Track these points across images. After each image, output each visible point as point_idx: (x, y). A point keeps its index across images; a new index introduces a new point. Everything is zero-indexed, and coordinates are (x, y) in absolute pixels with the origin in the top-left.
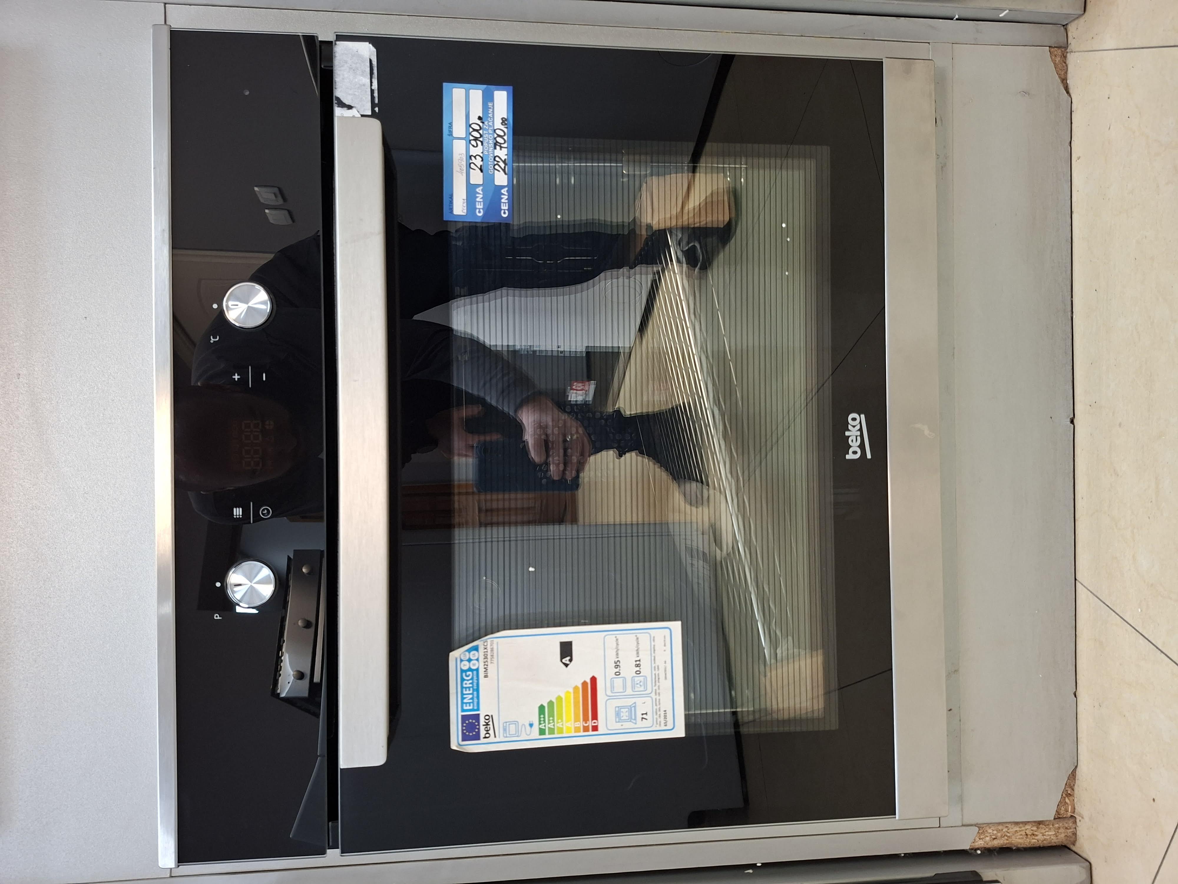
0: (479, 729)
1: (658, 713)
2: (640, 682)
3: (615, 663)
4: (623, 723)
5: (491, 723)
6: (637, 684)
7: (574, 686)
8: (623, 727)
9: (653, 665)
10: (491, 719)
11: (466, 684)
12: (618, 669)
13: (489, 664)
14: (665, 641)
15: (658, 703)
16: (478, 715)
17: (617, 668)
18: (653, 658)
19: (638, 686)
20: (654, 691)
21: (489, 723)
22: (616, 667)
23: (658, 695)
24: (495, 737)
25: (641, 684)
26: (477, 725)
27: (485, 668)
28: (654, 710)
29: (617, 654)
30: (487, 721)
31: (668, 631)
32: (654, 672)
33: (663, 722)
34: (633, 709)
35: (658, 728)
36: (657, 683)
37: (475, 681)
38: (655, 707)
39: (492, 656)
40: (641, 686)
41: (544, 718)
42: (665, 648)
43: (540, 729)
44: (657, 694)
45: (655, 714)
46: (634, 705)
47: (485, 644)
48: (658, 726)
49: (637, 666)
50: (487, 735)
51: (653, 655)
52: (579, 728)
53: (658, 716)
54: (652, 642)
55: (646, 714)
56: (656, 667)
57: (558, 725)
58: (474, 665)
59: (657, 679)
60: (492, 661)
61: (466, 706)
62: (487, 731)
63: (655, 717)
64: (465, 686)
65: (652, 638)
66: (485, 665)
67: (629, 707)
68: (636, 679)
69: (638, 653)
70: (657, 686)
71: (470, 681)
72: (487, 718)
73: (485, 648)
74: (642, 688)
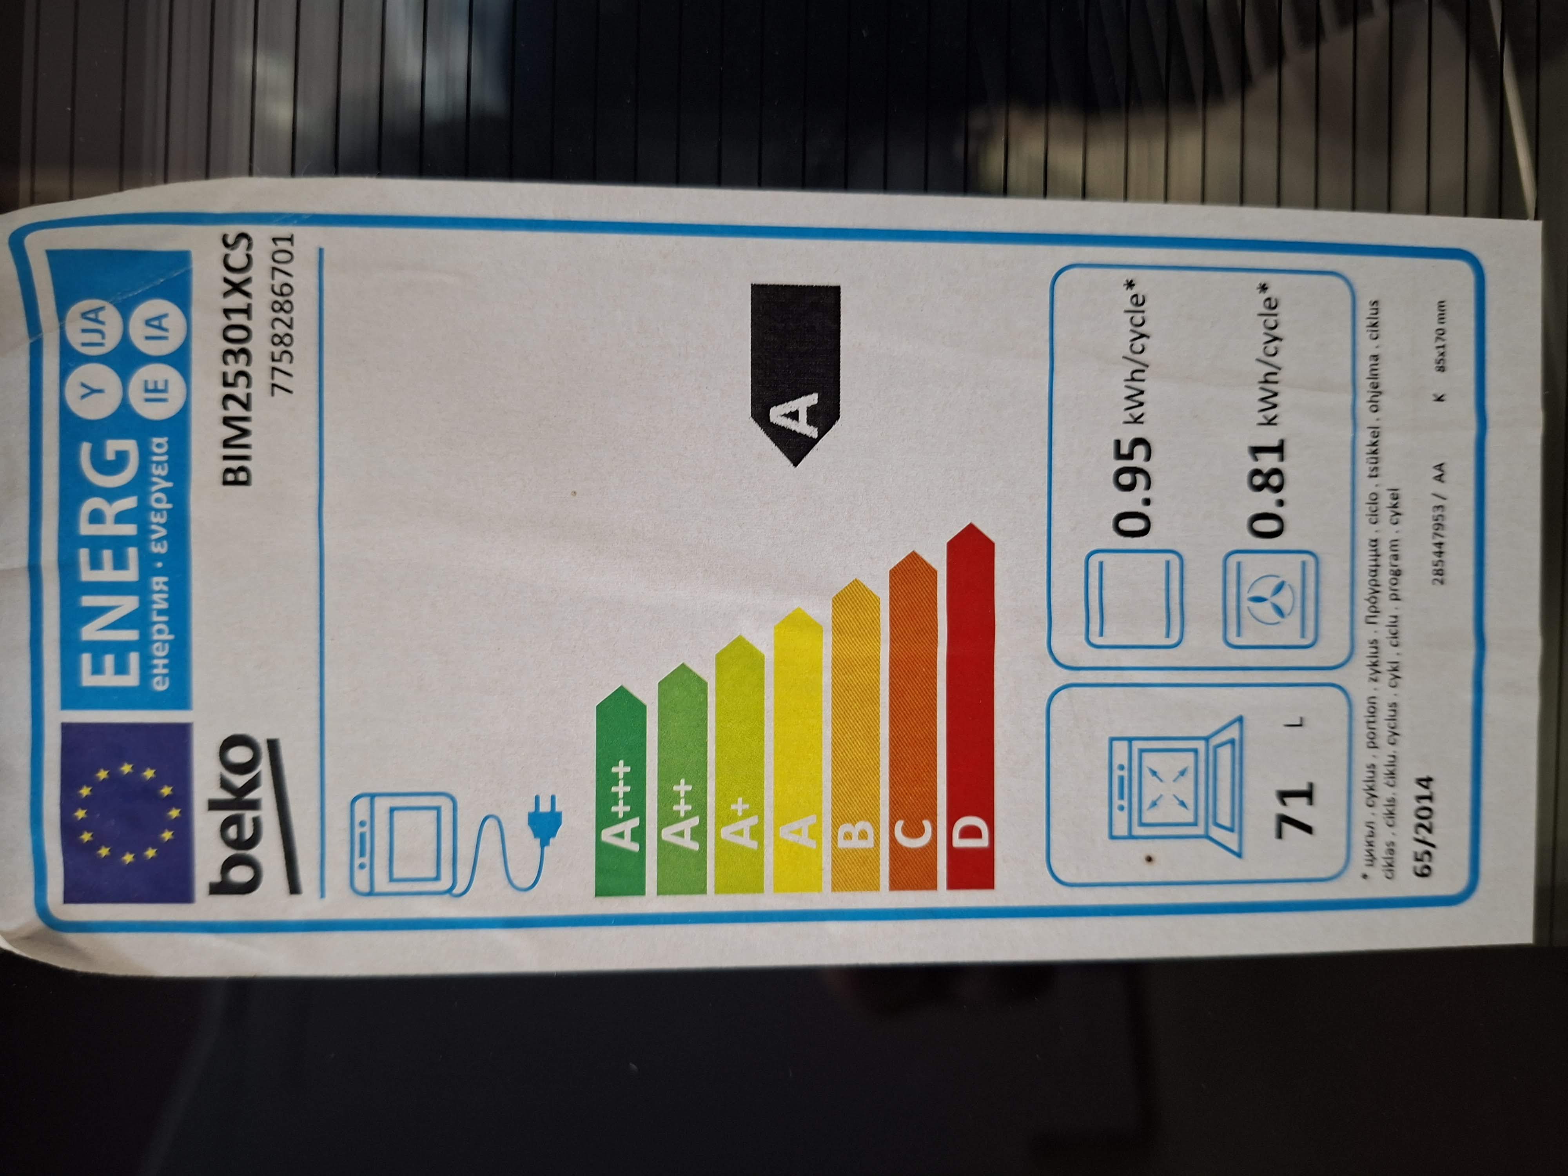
0: (184, 828)
1: (1384, 792)
2: (1279, 588)
3: (1119, 456)
4: (1149, 848)
5: (264, 793)
6: (1259, 599)
7: (842, 583)
8: (1149, 873)
9: (1366, 487)
10: (264, 767)
11: (96, 517)
12: (1140, 492)
13: (259, 390)
14: (1441, 333)
15: (1383, 730)
16: (183, 732)
17: (1131, 487)
18: (1365, 438)
19: (1265, 611)
20: (1364, 650)
21: (252, 796)
22: (1126, 479)
23: (1386, 677)
24: (294, 888)
25: (1285, 600)
26: (171, 801)
27: (227, 421)
28: (1361, 774)
29: (1136, 398)
30: (239, 781)
31: (1464, 268)
32: (1366, 532)
33: (1407, 849)
34: (1225, 753)
35: (1380, 888)
36: (1385, 602)
37: (159, 502)
38: (1363, 756)
39: (278, 340)
40: (1279, 611)
41: (637, 779)
42: (1440, 383)
43: (602, 848)
44: (1384, 667)
45: (1360, 796)
46: (1233, 733)
47: (237, 258)
48: (1377, 873)
49: (1265, 485)
50: (241, 874)
51: (1367, 418)
52: (868, 858)
53: (1381, 809)
54: (1364, 334)
55: (1308, 794)
56: (1386, 500)
57: (726, 832)
58: (155, 392)
59: (1385, 576)
60: (279, 378)
61: (97, 669)
62: (239, 843)
63: (1362, 813)
64: (86, 529)
65: (1365, 311)
66: (228, 397)
67: (1200, 745)
68: (1254, 566)
69: (1270, 401)
70: (1384, 619)
71: (129, 503)
72: (240, 755)
73: (237, 288)
74: (1289, 631)
